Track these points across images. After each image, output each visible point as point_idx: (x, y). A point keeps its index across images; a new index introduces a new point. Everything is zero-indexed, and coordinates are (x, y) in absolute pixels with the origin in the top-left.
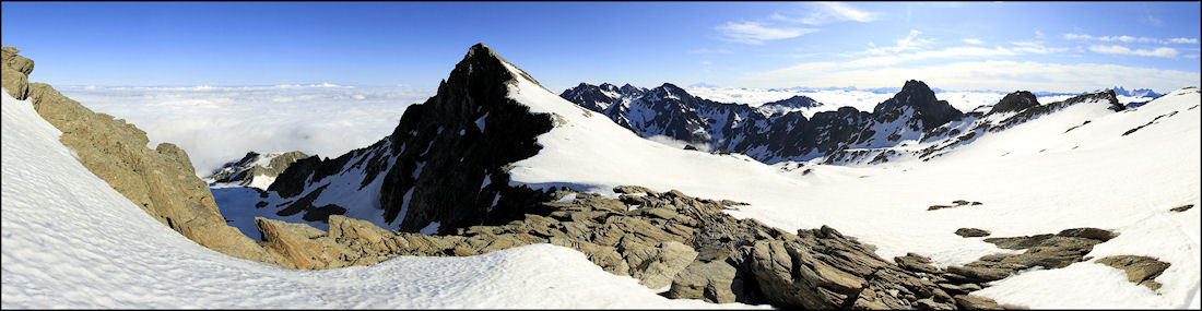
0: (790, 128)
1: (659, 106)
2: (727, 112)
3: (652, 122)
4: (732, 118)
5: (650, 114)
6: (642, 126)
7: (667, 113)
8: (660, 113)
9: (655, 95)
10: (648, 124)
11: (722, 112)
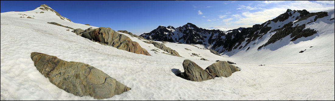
0: (233, 37)
1: (185, 32)
2: (211, 33)
3: (182, 38)
4: (212, 35)
5: (181, 35)
6: (177, 40)
7: (187, 34)
8: (185, 34)
9: (184, 28)
10: (180, 39)
11: (209, 33)
